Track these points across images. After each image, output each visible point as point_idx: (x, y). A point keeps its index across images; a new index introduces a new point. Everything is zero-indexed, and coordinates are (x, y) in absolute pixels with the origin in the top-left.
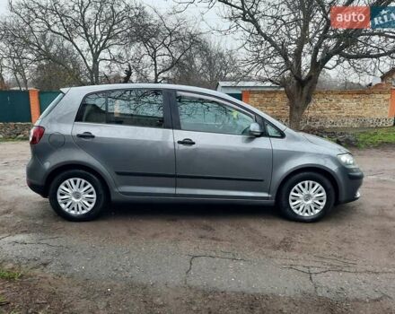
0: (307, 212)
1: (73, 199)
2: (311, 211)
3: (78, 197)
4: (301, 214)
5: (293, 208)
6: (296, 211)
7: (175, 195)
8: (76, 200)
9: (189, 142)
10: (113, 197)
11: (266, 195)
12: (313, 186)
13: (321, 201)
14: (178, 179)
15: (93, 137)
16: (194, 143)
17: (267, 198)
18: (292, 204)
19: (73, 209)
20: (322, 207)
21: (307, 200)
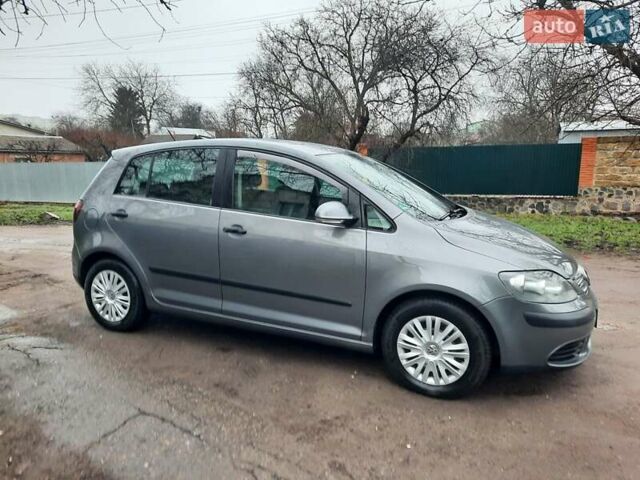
0: (431, 374)
1: (107, 299)
2: (440, 376)
3: (113, 297)
4: (420, 377)
5: (404, 362)
6: (411, 370)
7: (221, 311)
8: (110, 302)
9: (238, 231)
10: (149, 304)
11: (356, 331)
12: (443, 327)
13: (461, 360)
14: (224, 287)
15: (125, 216)
16: (245, 233)
17: (360, 338)
18: (401, 354)
19: (107, 313)
20: (460, 373)
21: (430, 352)
